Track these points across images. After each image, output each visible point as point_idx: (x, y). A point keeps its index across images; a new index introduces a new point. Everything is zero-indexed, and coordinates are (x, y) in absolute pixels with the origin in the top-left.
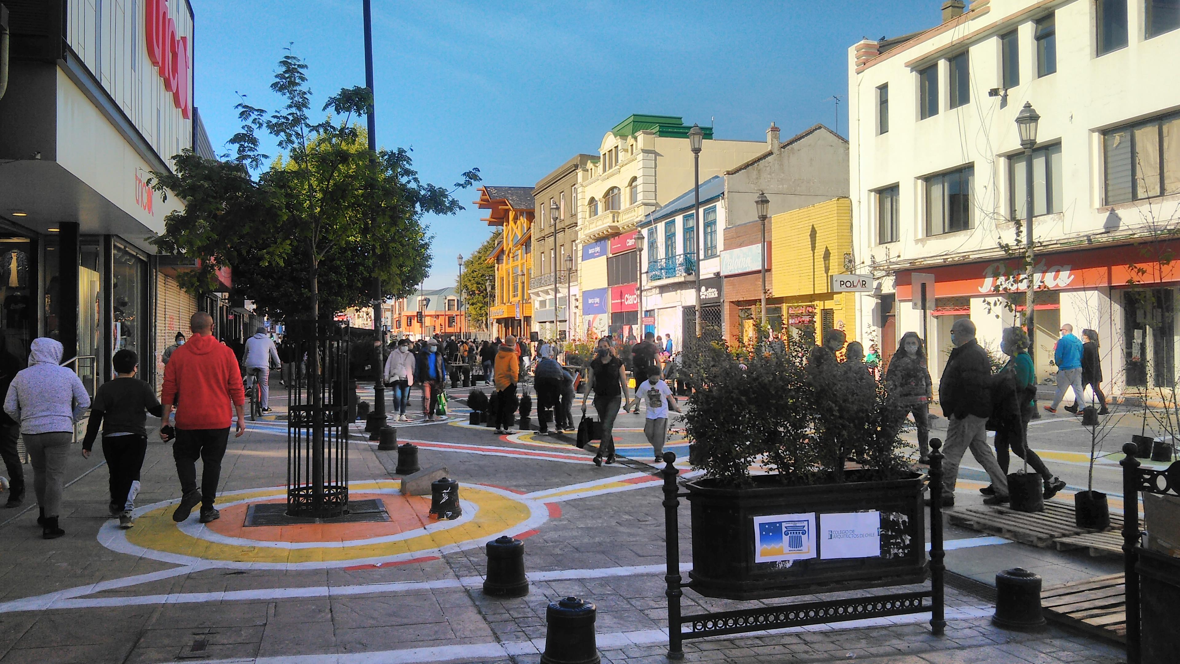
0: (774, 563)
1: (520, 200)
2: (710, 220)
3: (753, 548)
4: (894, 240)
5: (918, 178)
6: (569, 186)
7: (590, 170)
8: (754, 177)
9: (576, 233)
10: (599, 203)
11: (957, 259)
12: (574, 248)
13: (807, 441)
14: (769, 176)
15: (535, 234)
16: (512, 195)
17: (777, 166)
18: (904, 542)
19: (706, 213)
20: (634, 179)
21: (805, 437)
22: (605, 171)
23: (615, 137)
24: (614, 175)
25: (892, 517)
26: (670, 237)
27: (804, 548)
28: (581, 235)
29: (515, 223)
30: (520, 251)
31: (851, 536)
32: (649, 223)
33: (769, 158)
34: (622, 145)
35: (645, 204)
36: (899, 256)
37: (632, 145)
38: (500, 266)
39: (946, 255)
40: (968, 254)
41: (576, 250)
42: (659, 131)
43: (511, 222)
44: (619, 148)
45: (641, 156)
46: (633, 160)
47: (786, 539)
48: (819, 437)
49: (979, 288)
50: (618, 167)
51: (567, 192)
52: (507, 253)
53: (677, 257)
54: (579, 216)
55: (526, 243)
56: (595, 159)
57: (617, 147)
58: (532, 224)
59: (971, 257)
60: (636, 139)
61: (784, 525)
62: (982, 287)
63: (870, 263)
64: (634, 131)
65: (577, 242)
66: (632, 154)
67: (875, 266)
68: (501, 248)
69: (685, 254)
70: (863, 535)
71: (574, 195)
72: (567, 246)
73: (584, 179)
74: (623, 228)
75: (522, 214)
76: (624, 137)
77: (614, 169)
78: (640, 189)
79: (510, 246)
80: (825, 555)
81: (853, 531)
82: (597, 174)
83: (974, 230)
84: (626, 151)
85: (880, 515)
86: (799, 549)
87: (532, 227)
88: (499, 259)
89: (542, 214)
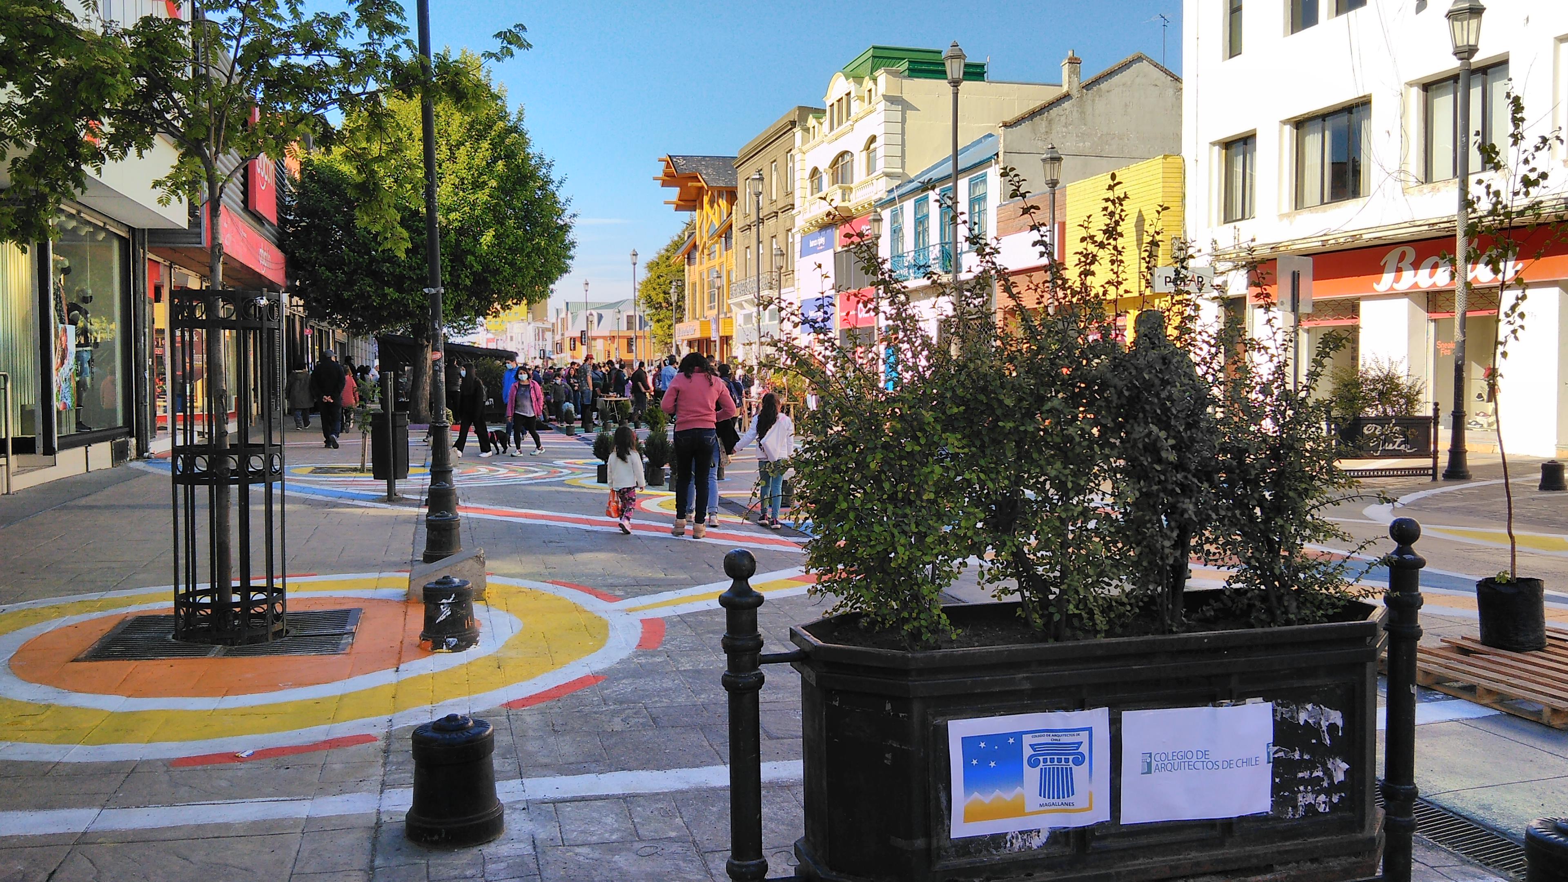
0: (997, 840)
1: (718, 174)
2: (977, 194)
3: (943, 799)
4: (1247, 216)
5: (1284, 122)
6: (784, 153)
7: (811, 130)
8: (1043, 130)
9: (793, 218)
10: (824, 174)
11: (1342, 240)
12: (790, 240)
13: (1092, 525)
14: (1064, 130)
15: (738, 221)
16: (707, 167)
17: (1076, 115)
18: (1331, 777)
19: (973, 185)
20: (873, 139)
21: (1086, 514)
22: (832, 129)
23: (847, 79)
24: (844, 134)
25: (1302, 717)
26: (921, 222)
27: (1079, 799)
28: (801, 222)
29: (712, 207)
30: (717, 246)
31: (1199, 765)
32: (892, 202)
33: (1066, 105)
34: (856, 91)
35: (887, 175)
36: (1253, 240)
37: (870, 91)
38: (692, 267)
39: (1325, 235)
40: (1360, 232)
41: (793, 243)
42: (909, 69)
43: (706, 206)
44: (852, 95)
45: (882, 105)
46: (871, 112)
47: (1032, 775)
48: (1125, 514)
49: (1375, 285)
50: (850, 122)
51: (780, 161)
52: (700, 249)
53: (931, 248)
54: (797, 194)
55: (726, 233)
56: (819, 112)
57: (848, 94)
58: (734, 207)
59: (1364, 237)
60: (875, 80)
61: (1027, 740)
62: (1378, 283)
63: (1210, 250)
64: (873, 69)
65: (793, 231)
66: (870, 103)
67: (1217, 256)
68: (693, 242)
69: (942, 244)
70: (1230, 764)
71: (790, 165)
72: (781, 237)
73: (804, 141)
74: (857, 209)
75: (720, 195)
76: (858, 80)
77: (844, 125)
78: (880, 153)
79: (705, 239)
80: (1130, 815)
81: (1205, 753)
82: (822, 134)
83: (1368, 198)
84: (861, 99)
85: (1274, 711)
86: (1066, 800)
87: (734, 212)
88: (690, 259)
89: (744, 193)
